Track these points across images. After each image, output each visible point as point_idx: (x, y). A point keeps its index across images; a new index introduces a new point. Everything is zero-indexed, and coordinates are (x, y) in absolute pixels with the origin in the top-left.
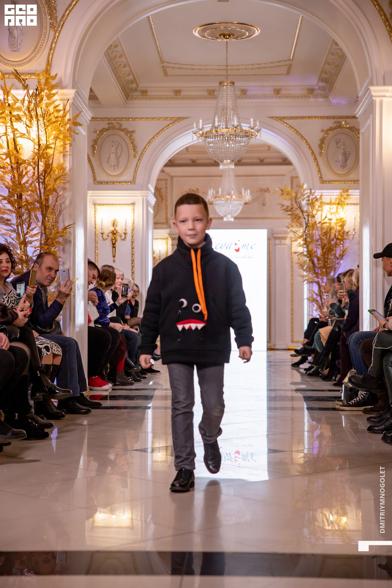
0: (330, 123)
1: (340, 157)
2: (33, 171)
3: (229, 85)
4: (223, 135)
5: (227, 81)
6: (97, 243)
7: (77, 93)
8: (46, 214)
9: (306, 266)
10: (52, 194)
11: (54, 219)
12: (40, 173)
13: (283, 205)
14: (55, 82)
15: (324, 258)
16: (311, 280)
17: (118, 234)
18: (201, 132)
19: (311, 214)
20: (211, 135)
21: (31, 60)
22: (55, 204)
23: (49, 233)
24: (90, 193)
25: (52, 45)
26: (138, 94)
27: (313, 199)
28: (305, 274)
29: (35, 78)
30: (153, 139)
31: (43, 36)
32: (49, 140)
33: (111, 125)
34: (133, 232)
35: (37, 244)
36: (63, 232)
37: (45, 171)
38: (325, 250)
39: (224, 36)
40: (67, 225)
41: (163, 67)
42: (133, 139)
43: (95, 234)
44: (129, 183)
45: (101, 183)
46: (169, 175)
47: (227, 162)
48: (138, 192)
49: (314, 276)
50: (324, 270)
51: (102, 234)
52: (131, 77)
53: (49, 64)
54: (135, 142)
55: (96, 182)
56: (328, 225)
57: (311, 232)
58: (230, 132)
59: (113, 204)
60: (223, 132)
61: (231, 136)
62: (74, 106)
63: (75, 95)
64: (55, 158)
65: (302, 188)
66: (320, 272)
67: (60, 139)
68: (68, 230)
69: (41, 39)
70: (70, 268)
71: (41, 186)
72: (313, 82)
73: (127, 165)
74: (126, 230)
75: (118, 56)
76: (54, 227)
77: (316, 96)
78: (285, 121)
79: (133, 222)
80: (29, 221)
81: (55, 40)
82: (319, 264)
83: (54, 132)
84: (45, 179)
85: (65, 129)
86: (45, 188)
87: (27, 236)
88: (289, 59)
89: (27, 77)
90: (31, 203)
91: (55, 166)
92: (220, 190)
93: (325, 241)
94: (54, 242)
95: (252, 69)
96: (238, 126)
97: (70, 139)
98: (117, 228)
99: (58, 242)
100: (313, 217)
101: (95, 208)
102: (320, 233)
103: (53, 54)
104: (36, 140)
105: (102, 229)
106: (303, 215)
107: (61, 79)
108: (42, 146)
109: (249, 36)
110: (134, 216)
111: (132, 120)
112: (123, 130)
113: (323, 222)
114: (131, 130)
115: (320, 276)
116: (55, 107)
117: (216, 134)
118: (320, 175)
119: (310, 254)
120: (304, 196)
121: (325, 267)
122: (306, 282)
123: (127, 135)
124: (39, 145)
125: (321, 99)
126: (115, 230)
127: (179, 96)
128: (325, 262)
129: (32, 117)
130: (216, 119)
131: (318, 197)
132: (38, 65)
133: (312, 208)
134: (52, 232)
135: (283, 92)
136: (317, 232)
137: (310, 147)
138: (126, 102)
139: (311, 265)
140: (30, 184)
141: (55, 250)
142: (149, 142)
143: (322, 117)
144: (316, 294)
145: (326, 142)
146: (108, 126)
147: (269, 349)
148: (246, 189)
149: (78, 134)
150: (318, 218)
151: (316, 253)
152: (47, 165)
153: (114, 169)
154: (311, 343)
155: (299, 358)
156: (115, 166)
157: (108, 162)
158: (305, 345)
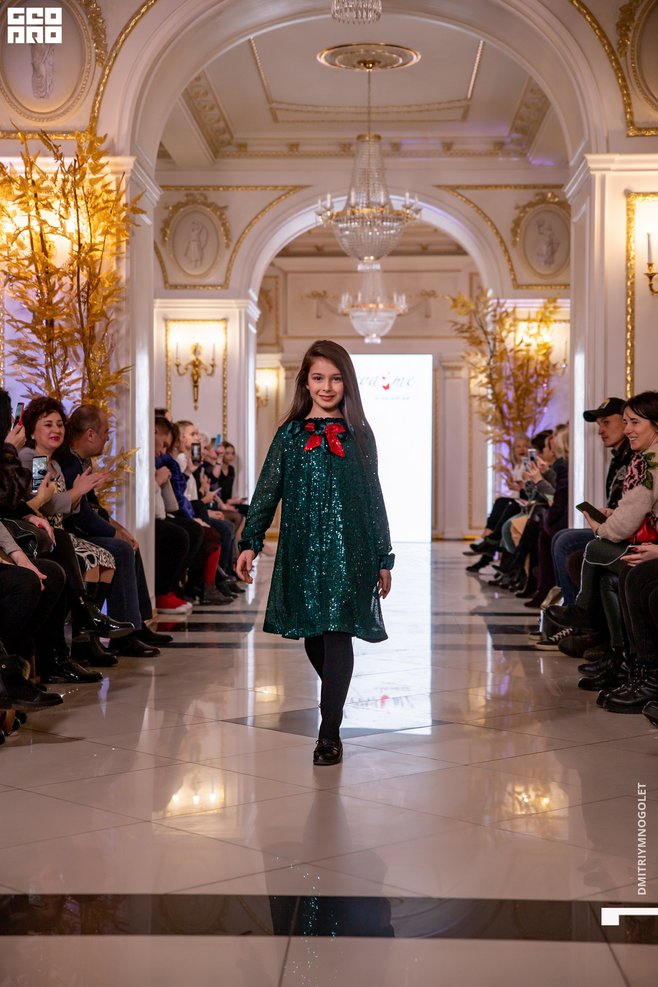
0: (529, 196)
1: (544, 249)
2: (71, 283)
3: (372, 140)
4: (362, 218)
5: (369, 133)
6: (170, 380)
7: (138, 162)
8: (90, 349)
9: (490, 417)
10: (99, 320)
11: (103, 358)
12: (81, 288)
13: (456, 324)
14: (102, 147)
15: (519, 405)
16: (498, 439)
17: (202, 366)
18: (329, 213)
19: (498, 337)
20: (345, 218)
21: (67, 111)
22: (104, 335)
23: (95, 378)
24: (158, 302)
25: (98, 89)
26: (232, 148)
27: (501, 314)
28: (489, 428)
29: (74, 139)
30: (256, 220)
31: (85, 75)
32: (95, 236)
33: (190, 198)
34: (226, 363)
35: (77, 395)
36: (116, 378)
37: (89, 284)
38: (519, 392)
39: (365, 64)
40: (122, 366)
41: (271, 108)
42: (224, 219)
43: (167, 366)
44: (219, 288)
45: (175, 287)
46: (281, 270)
47: (370, 259)
48: (233, 301)
49: (503, 431)
50: (519, 423)
51: (178, 366)
52: (221, 124)
53: (94, 119)
54: (228, 224)
55: (167, 285)
56: (524, 353)
57: (498, 364)
58: (374, 214)
59: (194, 320)
60: (363, 214)
61: (376, 220)
62: (133, 181)
63: (135, 166)
64: (104, 262)
65: (485, 296)
66: (511, 425)
67: (111, 234)
68: (124, 374)
69: (83, 79)
70: (127, 432)
71: (83, 307)
72: (503, 131)
73: (216, 259)
74: (213, 360)
75: (201, 93)
76: (104, 369)
77: (508, 154)
78: (460, 191)
79: (225, 348)
80: (65, 360)
81: (104, 81)
82: (510, 414)
83: (102, 224)
84: (88, 296)
85: (119, 219)
86: (89, 310)
87: (61, 384)
88: (466, 99)
89: (61, 138)
90: (67, 334)
91: (103, 275)
92: (360, 295)
93: (521, 379)
94: (103, 393)
95: (409, 112)
96: (386, 204)
97: (128, 234)
98: (201, 358)
99: (109, 393)
100: (502, 341)
101: (166, 326)
102: (512, 367)
103: (100, 103)
104: (75, 237)
105: (177, 358)
106: (487, 339)
107: (113, 141)
108: (84, 247)
109: (403, 64)
110: (226, 338)
111: (224, 190)
112: (209, 205)
113: (518, 349)
114: (221, 205)
115: (512, 433)
116: (104, 186)
117: (353, 217)
118: (512, 277)
119: (497, 398)
120: (487, 308)
121: (519, 418)
122: (490, 442)
123: (216, 213)
124: (80, 245)
125: (515, 159)
126: (197, 359)
127: (297, 153)
128: (520, 410)
129: (68, 203)
130: (353, 194)
131: (510, 310)
132: (78, 118)
133: (500, 328)
134: (99, 378)
135: (456, 147)
136: (508, 364)
137: (498, 233)
138: (214, 161)
139: (498, 414)
140: (65, 304)
141: (105, 404)
142: (250, 224)
143: (517, 187)
144: (506, 460)
145: (522, 224)
146: (186, 198)
147: (435, 539)
148: (399, 294)
149: (139, 226)
150: (509, 344)
151: (506, 398)
152: (92, 275)
153: (196, 266)
154: (496, 536)
155: (477, 558)
156: (197, 261)
157: (186, 255)
158: (488, 539)
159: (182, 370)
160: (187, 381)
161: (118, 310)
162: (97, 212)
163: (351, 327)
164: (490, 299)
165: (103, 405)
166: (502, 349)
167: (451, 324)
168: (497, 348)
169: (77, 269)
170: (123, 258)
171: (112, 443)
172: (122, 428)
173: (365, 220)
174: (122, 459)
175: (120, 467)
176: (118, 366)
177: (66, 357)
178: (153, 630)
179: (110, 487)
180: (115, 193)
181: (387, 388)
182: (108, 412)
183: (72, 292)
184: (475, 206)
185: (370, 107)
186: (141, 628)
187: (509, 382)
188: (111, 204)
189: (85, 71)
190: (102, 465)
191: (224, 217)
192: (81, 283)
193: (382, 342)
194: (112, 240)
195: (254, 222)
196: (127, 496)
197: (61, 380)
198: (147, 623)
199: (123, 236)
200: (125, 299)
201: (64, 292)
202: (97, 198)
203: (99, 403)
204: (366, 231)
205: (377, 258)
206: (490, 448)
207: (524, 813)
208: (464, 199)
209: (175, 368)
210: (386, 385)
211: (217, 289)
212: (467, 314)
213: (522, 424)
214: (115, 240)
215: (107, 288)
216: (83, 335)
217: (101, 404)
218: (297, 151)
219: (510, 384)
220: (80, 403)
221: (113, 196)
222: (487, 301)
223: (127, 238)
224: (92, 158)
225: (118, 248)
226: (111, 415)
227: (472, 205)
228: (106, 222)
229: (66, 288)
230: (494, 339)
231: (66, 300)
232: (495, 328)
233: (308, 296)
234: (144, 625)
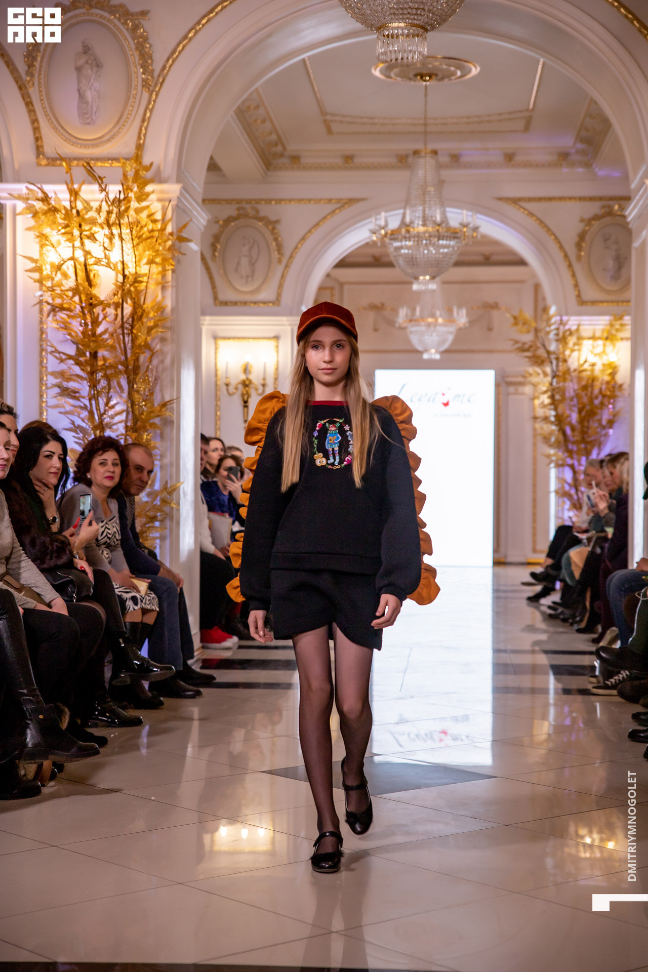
0: (594, 209)
1: (611, 263)
2: (115, 313)
3: (429, 155)
4: (418, 237)
5: (426, 149)
6: (219, 400)
7: (185, 188)
8: (134, 379)
9: (553, 439)
10: (144, 353)
11: (147, 390)
12: (125, 319)
13: (516, 342)
14: (149, 175)
15: (583, 427)
16: (560, 462)
17: (252, 386)
18: (383, 232)
19: (561, 356)
20: (400, 237)
21: (112, 137)
22: (148, 367)
23: (139, 411)
24: (207, 319)
25: (145, 114)
26: (285, 160)
27: (564, 333)
28: (552, 452)
29: (119, 166)
30: (309, 234)
31: (131, 100)
32: (139, 264)
33: (241, 212)
34: (277, 383)
35: (121, 429)
36: (160, 410)
37: (133, 315)
38: (583, 413)
39: (422, 77)
40: (167, 398)
41: (325, 121)
42: (276, 233)
43: (216, 385)
44: (271, 305)
45: (226, 303)
46: (336, 280)
47: (425, 279)
48: (284, 319)
49: (566, 454)
50: (583, 446)
51: (227, 385)
52: (274, 137)
53: (140, 147)
54: (280, 239)
55: (217, 302)
56: (589, 373)
57: (561, 384)
58: (430, 233)
59: (244, 338)
60: (418, 233)
61: (432, 239)
62: (179, 209)
63: (181, 193)
64: (149, 291)
65: (548, 313)
66: (575, 448)
67: (157, 264)
68: (169, 406)
69: (129, 104)
70: (171, 464)
71: (126, 339)
72: (568, 142)
73: (267, 275)
74: (264, 379)
75: (252, 107)
76: (148, 402)
77: (572, 164)
78: (522, 204)
79: (276, 367)
80: (108, 393)
81: (151, 107)
82: (574, 436)
83: (147, 253)
84: (132, 326)
85: (164, 249)
86: (133, 341)
87: (105, 416)
88: (527, 110)
89: (106, 165)
90: (111, 366)
91: (148, 304)
92: (418, 309)
93: (585, 400)
94: (147, 425)
95: (468, 123)
96: (442, 222)
97: (173, 263)
98: (251, 377)
99: (153, 425)
100: (565, 361)
101: (216, 344)
102: (576, 387)
103: (146, 129)
104: (120, 267)
105: (227, 378)
106: (549, 358)
107: (159, 168)
108: (128, 277)
109: (461, 77)
110: (278, 356)
111: (276, 203)
112: (261, 219)
113: (582, 369)
114: (273, 218)
115: (575, 456)
116: (149, 216)
117: (408, 235)
118: (577, 293)
119: (560, 420)
120: (550, 326)
121: (583, 440)
122: (552, 465)
123: (268, 227)
124: (124, 276)
125: (580, 170)
126: (247, 379)
127: (352, 165)
128: (584, 433)
129: (112, 234)
130: (408, 212)
131: (574, 328)
132: (124, 145)
133: (563, 347)
134: (143, 411)
135: (518, 158)
136: (571, 385)
137: (561, 247)
138: (266, 174)
139: (561, 437)
140: (110, 335)
141: (148, 437)
142: (303, 239)
143: (582, 199)
144: (569, 484)
145: (587, 238)
146: (237, 212)
147: (497, 563)
148: (460, 307)
149: (184, 254)
150: (574, 362)
151: (569, 419)
152: (136, 306)
153: (247, 282)
154: (557, 566)
155: (538, 588)
156: (247, 277)
157: (237, 270)
158: (549, 569)
159: (231, 389)
160: (237, 401)
161: (163, 340)
162: (142, 242)
163: (408, 341)
164: (553, 316)
165: (147, 439)
166: (565, 369)
167: (512, 343)
168: (561, 368)
169: (121, 301)
170: (168, 287)
171: (156, 476)
172: (167, 460)
173: (421, 239)
174: (166, 494)
175: (164, 501)
176: (163, 397)
177: (109, 389)
178: (196, 668)
179: (153, 522)
180: (161, 222)
181: (446, 404)
182: (152, 445)
183: (116, 322)
184: (538, 219)
185: (426, 118)
186: (182, 669)
187: (572, 403)
188: (156, 234)
189: (131, 97)
190: (145, 499)
191: (276, 231)
192: (125, 313)
193: (441, 356)
194: (157, 268)
195: (307, 236)
196: (171, 531)
197: (104, 413)
198: (190, 662)
199: (168, 265)
200: (170, 328)
201: (108, 322)
202: (142, 227)
203: (142, 436)
204: (421, 249)
205: (433, 278)
206: (553, 473)
207: (588, 855)
208: (526, 212)
209: (224, 388)
210: (445, 402)
211: (268, 306)
212: (528, 332)
213: (586, 448)
214: (160, 269)
215: (152, 318)
216: (127, 367)
217: (145, 437)
218: (352, 162)
219: (574, 406)
220: (123, 437)
221: (159, 226)
222: (549, 319)
223: (172, 267)
224: (138, 187)
225: (164, 276)
226: (155, 447)
227: (535, 218)
228: (151, 251)
229: (110, 318)
230: (557, 359)
231: (111, 330)
232: (558, 348)
233: (365, 308)
234: (185, 664)
